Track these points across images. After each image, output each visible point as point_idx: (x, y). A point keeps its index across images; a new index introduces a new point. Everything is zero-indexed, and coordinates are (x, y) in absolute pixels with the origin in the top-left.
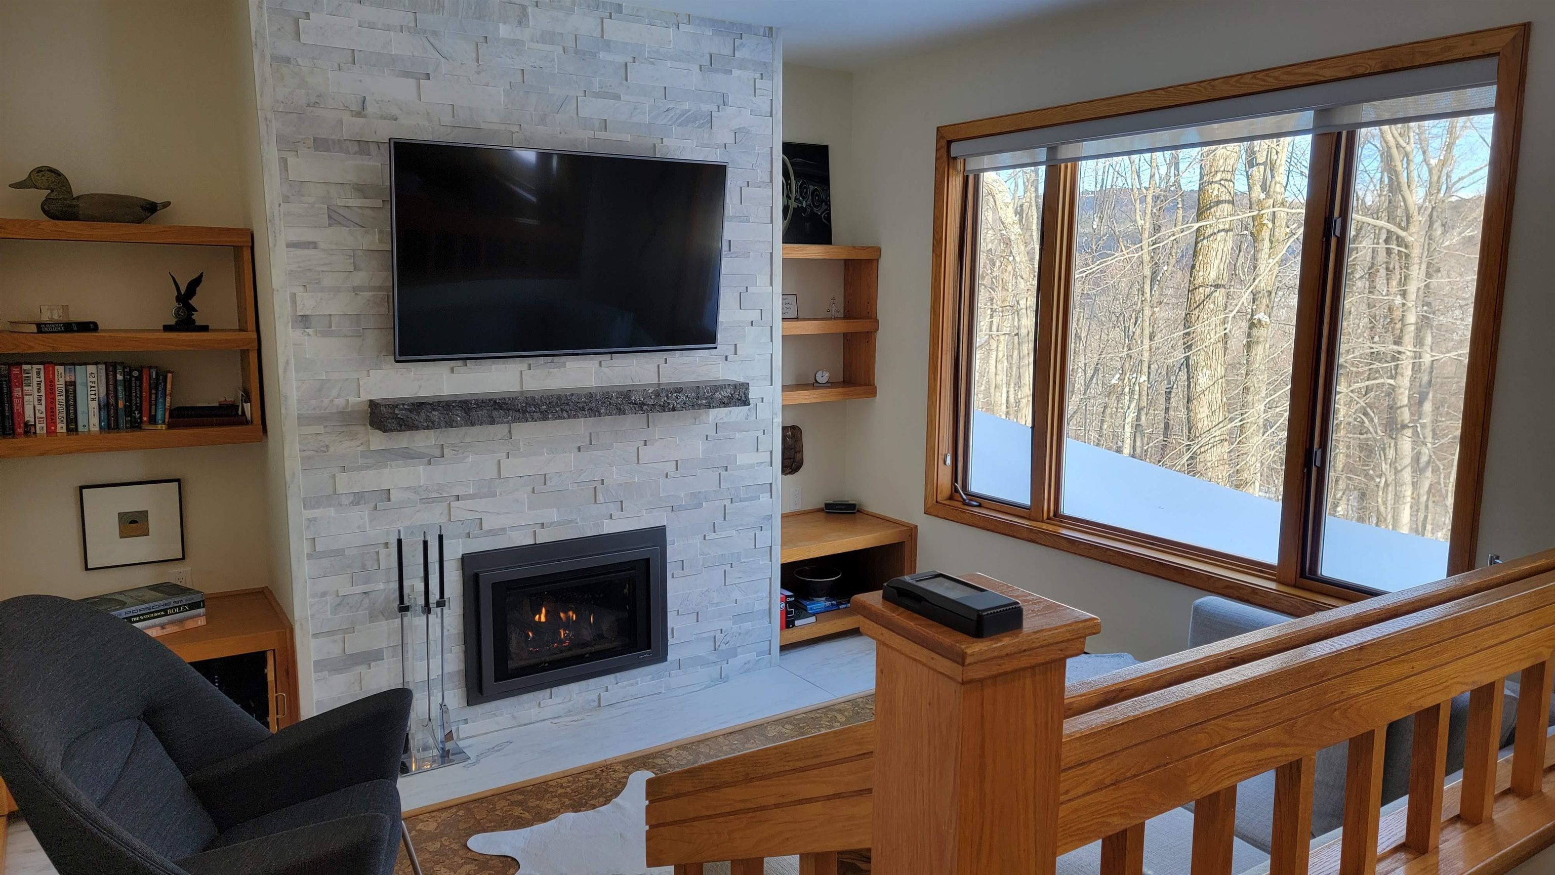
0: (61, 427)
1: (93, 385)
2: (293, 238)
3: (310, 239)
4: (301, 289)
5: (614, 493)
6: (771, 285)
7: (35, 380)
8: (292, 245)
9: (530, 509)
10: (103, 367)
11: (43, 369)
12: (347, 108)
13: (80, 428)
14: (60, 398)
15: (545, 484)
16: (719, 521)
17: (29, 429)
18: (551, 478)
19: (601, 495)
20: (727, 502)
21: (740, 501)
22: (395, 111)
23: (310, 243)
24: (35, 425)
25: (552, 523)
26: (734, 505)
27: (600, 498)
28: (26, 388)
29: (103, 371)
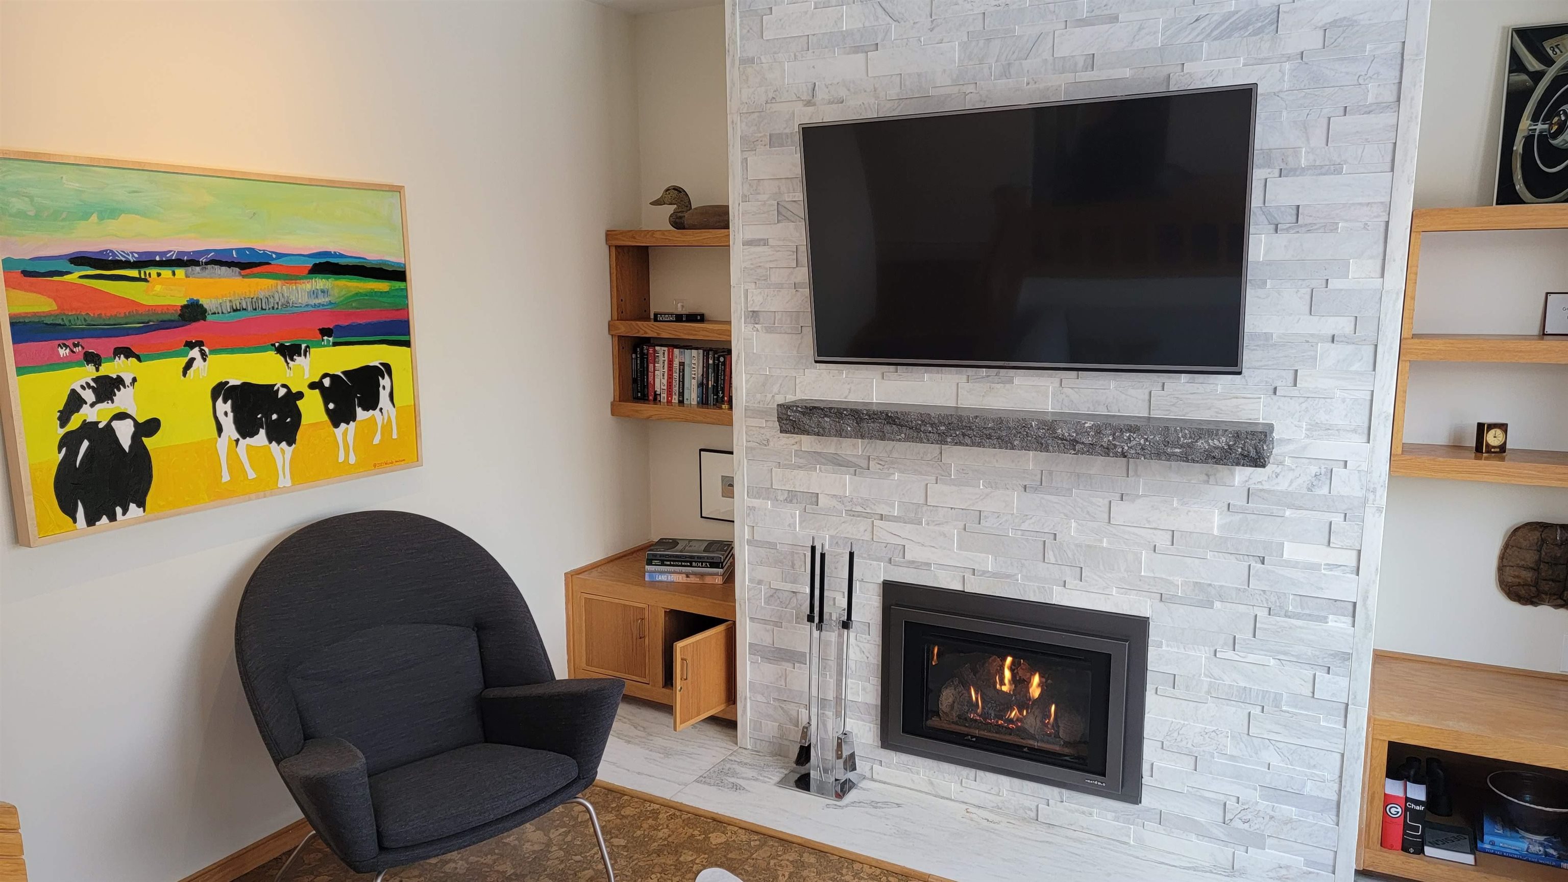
0: (675, 399)
1: (694, 366)
2: (749, 236)
3: (762, 237)
4: (753, 285)
5: (1070, 555)
6: (1382, 276)
7: (661, 359)
8: (748, 243)
9: (960, 548)
10: (701, 351)
11: (667, 351)
12: (799, 99)
13: (685, 402)
14: (676, 375)
15: (980, 524)
16: (1244, 635)
17: (656, 399)
18: (986, 517)
19: (1051, 553)
20: (1262, 613)
21: (1286, 616)
22: (843, 93)
23: (760, 240)
24: (660, 395)
25: (984, 573)
26: (1273, 619)
27: (1050, 556)
28: (656, 365)
29: (701, 355)
